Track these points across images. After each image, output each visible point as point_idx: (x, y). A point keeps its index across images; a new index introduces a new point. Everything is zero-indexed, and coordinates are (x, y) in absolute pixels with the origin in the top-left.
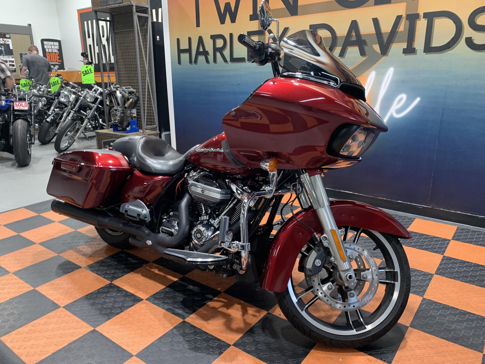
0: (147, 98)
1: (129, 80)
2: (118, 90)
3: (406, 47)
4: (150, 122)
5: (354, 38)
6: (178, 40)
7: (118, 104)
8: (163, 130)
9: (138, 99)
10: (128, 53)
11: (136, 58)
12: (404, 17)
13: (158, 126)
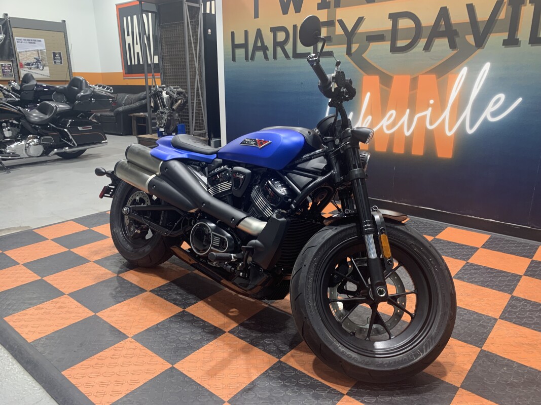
0: (197, 99)
1: (175, 79)
2: (164, 90)
3: (506, 38)
4: (199, 127)
5: (443, 29)
6: (233, 33)
7: (164, 106)
8: (212, 136)
9: (187, 101)
10: (176, 48)
11: (185, 55)
12: (505, 2)
13: (207, 131)
